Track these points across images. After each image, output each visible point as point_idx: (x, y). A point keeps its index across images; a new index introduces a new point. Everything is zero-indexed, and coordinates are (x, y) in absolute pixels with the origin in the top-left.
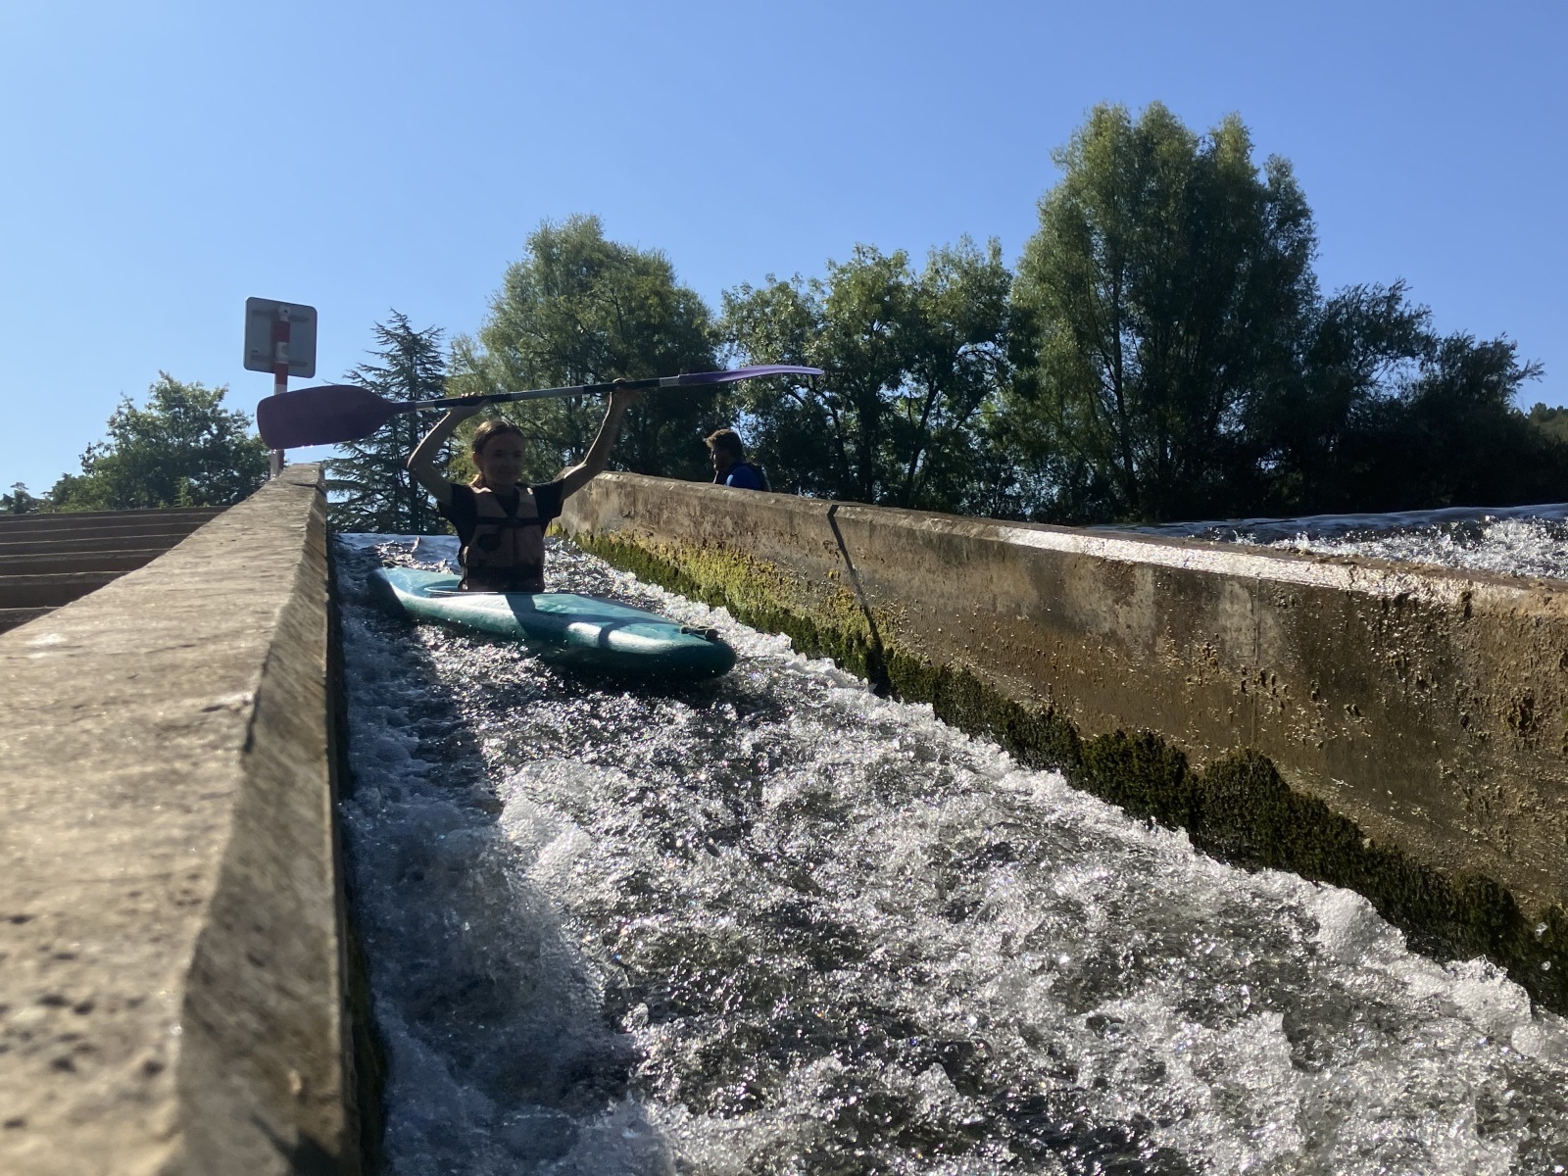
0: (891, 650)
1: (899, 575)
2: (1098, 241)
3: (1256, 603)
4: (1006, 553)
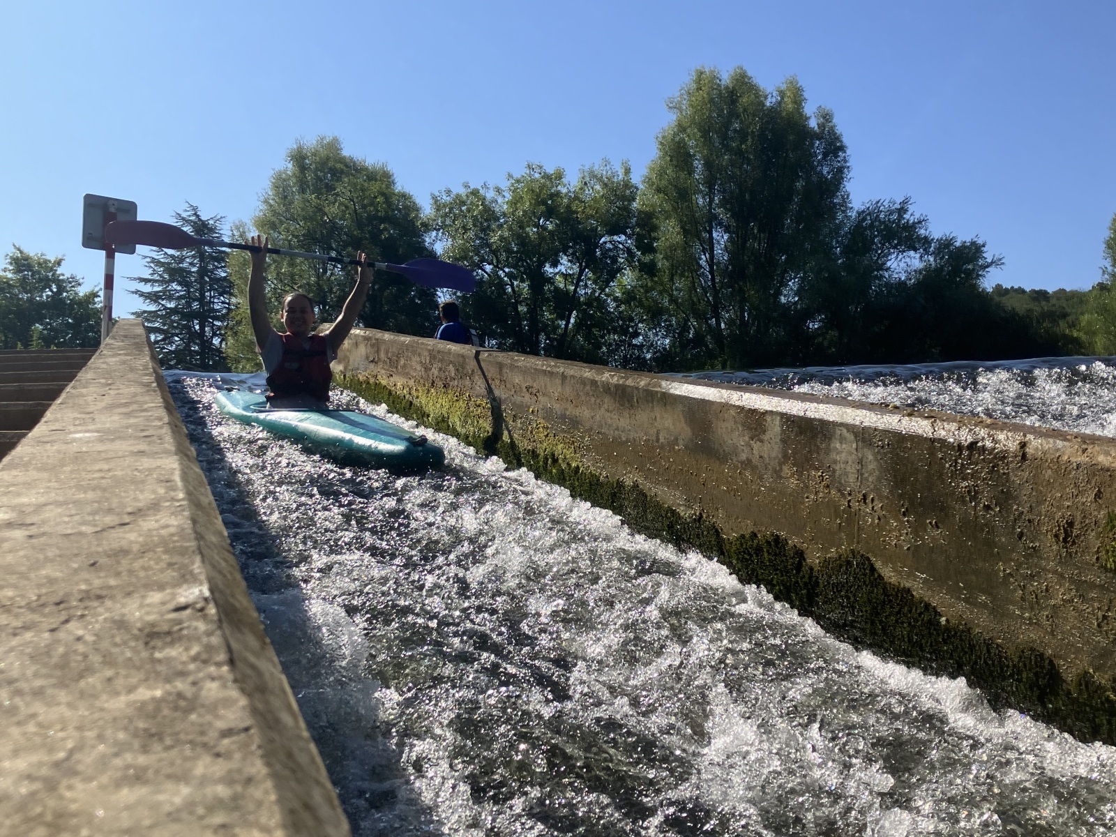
0: (578, 468)
1: (584, 413)
2: (698, 165)
3: (860, 443)
4: (668, 400)
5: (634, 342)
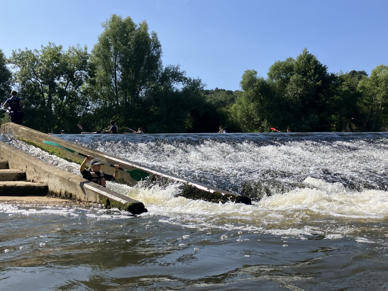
2: (112, 47)
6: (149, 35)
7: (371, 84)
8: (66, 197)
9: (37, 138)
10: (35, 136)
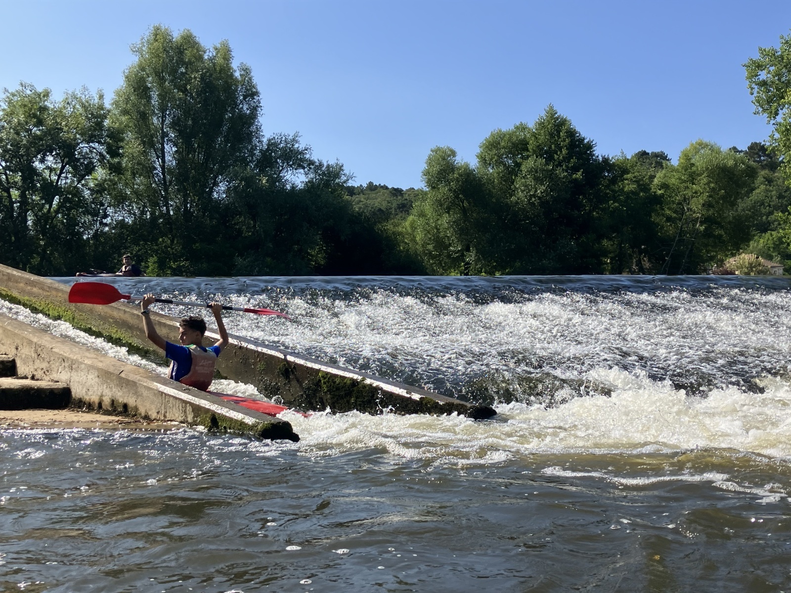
2: (154, 95)
5: (105, 221)
6: (235, 71)
7: (680, 179)
8: (115, 411)
9: (22, 285)
10: (17, 282)
